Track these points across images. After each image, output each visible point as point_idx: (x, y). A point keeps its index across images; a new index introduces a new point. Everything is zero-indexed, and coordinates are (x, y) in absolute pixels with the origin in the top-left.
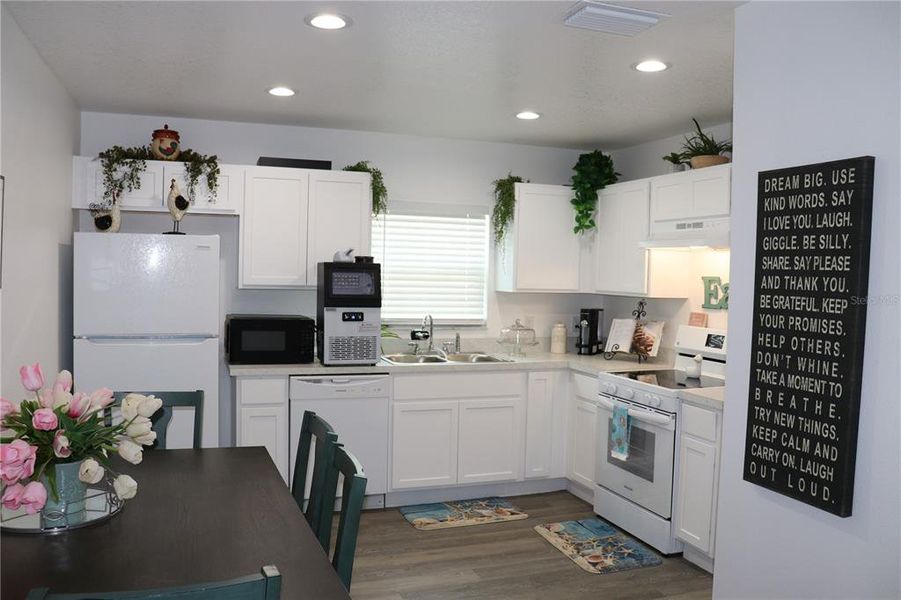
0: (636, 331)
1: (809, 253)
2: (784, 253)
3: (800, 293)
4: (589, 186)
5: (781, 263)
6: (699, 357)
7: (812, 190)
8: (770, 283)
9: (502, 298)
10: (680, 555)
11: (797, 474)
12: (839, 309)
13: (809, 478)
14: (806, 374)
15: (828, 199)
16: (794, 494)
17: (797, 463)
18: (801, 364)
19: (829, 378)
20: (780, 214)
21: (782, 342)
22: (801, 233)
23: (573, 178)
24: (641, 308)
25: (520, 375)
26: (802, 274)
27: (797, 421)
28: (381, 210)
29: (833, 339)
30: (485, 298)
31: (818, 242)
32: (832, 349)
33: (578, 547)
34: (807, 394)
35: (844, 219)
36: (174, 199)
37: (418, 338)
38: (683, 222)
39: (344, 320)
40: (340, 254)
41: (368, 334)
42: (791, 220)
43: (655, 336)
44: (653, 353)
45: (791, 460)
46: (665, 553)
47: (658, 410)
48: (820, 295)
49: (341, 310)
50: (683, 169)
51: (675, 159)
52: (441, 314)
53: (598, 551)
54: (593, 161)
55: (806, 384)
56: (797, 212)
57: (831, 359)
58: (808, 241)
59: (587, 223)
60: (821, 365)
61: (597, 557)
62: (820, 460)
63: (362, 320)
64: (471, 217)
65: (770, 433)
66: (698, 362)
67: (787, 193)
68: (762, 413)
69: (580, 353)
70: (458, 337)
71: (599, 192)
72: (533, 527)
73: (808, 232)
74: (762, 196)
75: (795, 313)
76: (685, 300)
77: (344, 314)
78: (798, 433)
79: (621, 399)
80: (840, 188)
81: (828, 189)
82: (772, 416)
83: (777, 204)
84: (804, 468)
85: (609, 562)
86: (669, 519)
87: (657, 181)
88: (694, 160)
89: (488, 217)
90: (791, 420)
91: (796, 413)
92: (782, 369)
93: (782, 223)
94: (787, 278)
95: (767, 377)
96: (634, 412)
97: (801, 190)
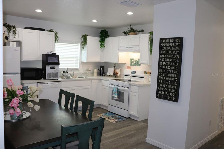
0: (114, 71)
1: (170, 54)
2: (165, 54)
3: (169, 62)
4: (104, 37)
5: (165, 56)
6: (131, 76)
7: (171, 42)
8: (162, 60)
9: (83, 63)
10: (130, 118)
11: (168, 96)
12: (177, 65)
13: (170, 96)
14: (170, 77)
15: (175, 44)
16: (167, 99)
17: (168, 94)
18: (169, 75)
19: (175, 77)
20: (164, 46)
21: (164, 71)
22: (169, 51)
23: (100, 35)
24: (115, 65)
25: (90, 81)
26: (169, 58)
27: (168, 86)
28: (57, 42)
29: (175, 70)
30: (79, 63)
31: (172, 52)
32: (175, 72)
33: (109, 118)
34: (170, 81)
35: (178, 48)
36: (5, 37)
37: (65, 73)
38: (128, 47)
39: (51, 68)
40: (49, 52)
41: (56, 72)
42: (167, 48)
43: (119, 71)
44: (119, 75)
45: (167, 93)
46: (127, 117)
47: (125, 87)
48: (173, 62)
49: (50, 66)
50: (126, 35)
51: (125, 33)
52: (70, 67)
53: (113, 118)
54: (104, 32)
55: (170, 79)
56: (168, 46)
57: (175, 74)
58: (170, 52)
59: (103, 46)
60: (173, 75)
61: (113, 120)
62: (173, 93)
63: (55, 68)
64: (75, 44)
65: (162, 88)
66: (131, 77)
67: (166, 43)
68: (160, 85)
69: (100, 76)
70: (73, 72)
71: (105, 39)
72: (96, 115)
73: (171, 50)
74: (160, 43)
75: (168, 66)
76: (125, 63)
77: (51, 67)
78: (168, 88)
79: (115, 85)
80: (177, 42)
81: (175, 43)
82: (162, 85)
83: (164, 45)
84: (169, 94)
85: (116, 120)
86: (128, 110)
87: (121, 37)
88: (130, 33)
89: (79, 44)
90: (167, 86)
91: (168, 84)
92: (165, 76)
93: (165, 48)
94: (166, 59)
95: (161, 78)
96: (119, 88)
97: (169, 42)
